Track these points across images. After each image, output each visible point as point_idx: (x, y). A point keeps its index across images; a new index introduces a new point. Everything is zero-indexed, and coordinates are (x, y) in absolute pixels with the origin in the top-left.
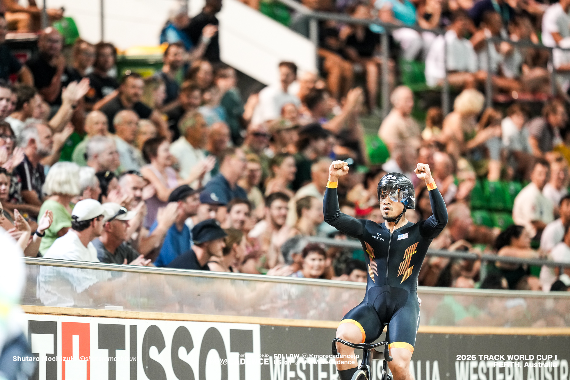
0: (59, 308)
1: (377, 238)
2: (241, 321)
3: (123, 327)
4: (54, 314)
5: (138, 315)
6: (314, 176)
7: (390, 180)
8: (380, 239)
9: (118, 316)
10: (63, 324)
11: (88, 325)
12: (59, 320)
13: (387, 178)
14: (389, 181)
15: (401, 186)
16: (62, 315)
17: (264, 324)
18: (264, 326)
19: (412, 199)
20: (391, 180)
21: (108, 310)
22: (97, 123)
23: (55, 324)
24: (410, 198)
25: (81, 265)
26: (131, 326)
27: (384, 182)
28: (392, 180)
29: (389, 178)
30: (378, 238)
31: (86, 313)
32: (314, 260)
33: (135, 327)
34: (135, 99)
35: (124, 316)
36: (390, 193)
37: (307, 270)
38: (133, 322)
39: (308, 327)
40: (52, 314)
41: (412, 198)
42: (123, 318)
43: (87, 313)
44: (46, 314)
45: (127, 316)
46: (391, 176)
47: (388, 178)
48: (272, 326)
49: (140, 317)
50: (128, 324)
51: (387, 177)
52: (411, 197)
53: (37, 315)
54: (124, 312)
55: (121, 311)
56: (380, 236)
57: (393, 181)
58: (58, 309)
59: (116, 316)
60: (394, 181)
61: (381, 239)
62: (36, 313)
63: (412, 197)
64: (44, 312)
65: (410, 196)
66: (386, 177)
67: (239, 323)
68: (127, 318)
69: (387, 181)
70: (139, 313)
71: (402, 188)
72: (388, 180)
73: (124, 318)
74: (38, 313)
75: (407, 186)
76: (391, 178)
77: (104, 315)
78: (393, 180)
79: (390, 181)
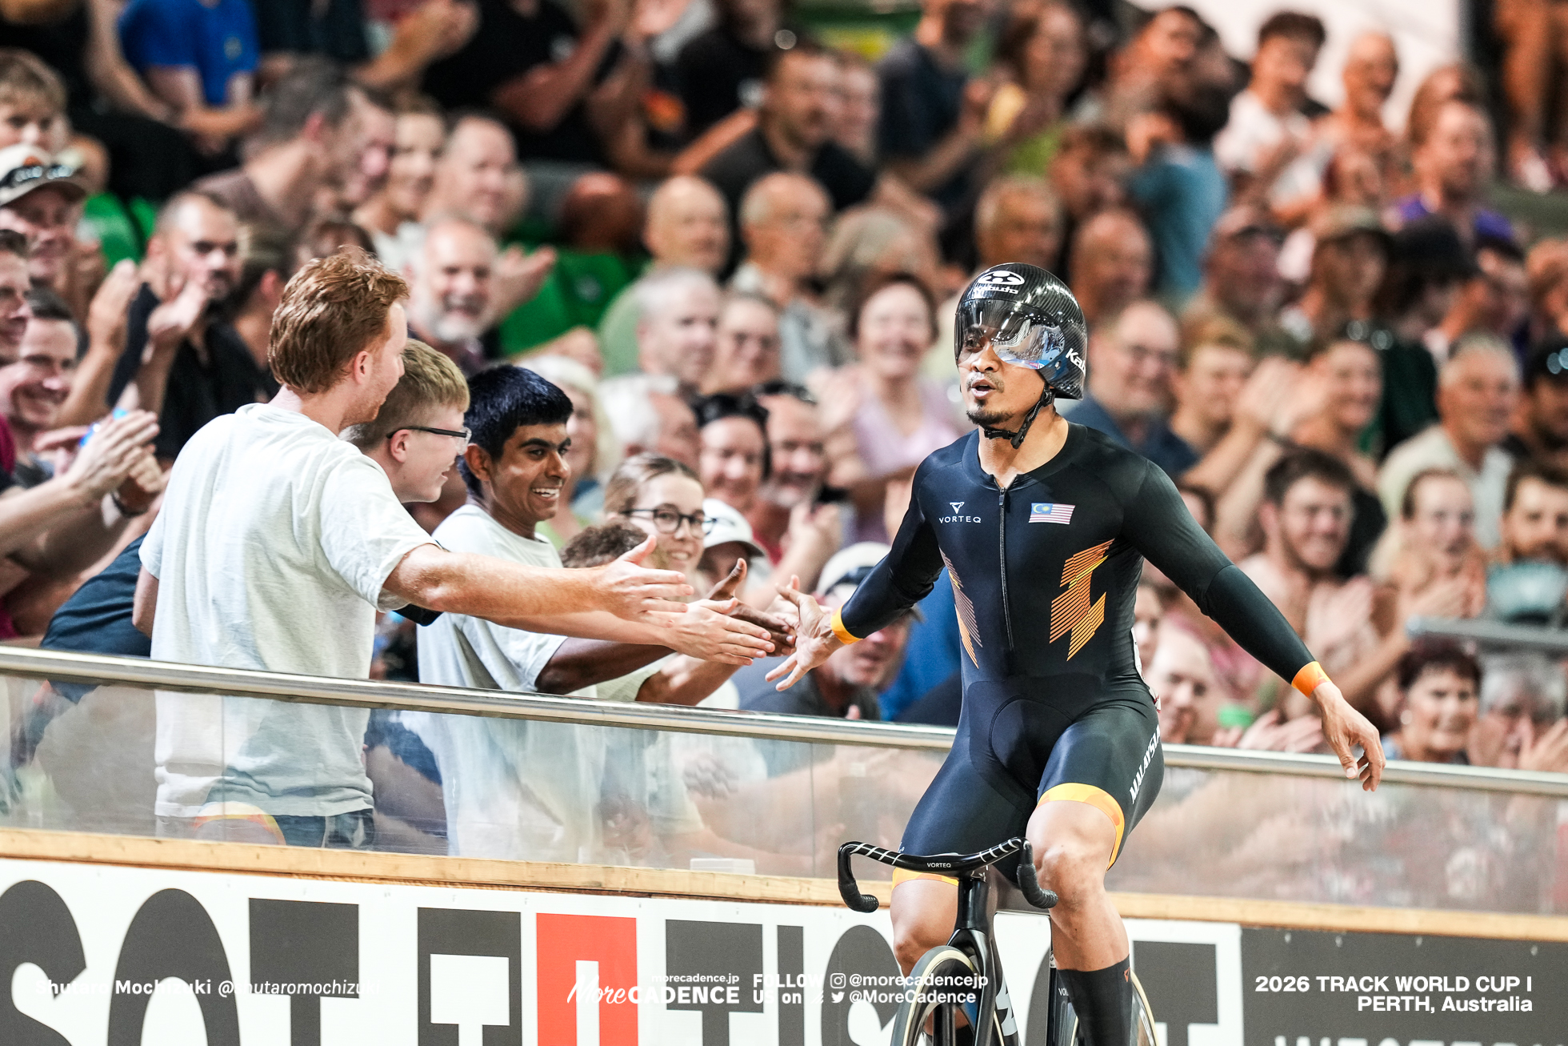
0: (528, 863)
1: (954, 519)
2: (1173, 911)
3: (757, 930)
4: (509, 886)
5: (809, 889)
6: (1445, 403)
7: (1000, 286)
8: (964, 519)
9: (737, 894)
10: (543, 920)
11: (631, 923)
12: (529, 907)
13: (991, 280)
14: (997, 289)
15: (1040, 312)
16: (539, 888)
17: (1254, 924)
18: (1256, 928)
19: (1075, 362)
20: (1005, 286)
21: (702, 874)
22: (689, 220)
23: (512, 920)
24: (1067, 356)
25: (603, 713)
26: (781, 929)
27: (978, 293)
28: (1008, 289)
29: (999, 281)
30: (958, 519)
31: (623, 881)
32: (1440, 694)
33: (798, 931)
34: (814, 134)
35: (756, 895)
36: (998, 336)
37: (1413, 732)
38: (790, 916)
39: (1410, 936)
40: (503, 886)
41: (1075, 357)
42: (752, 901)
43: (626, 883)
44: (480, 885)
45: (769, 893)
46: (1006, 273)
47: (996, 281)
48: (1284, 929)
49: (815, 897)
50: (770, 920)
51: (992, 275)
52: (1070, 354)
53: (450, 890)
54: (757, 879)
55: (746, 877)
56: (963, 511)
57: (1011, 291)
58: (525, 867)
59: (730, 893)
60: (1016, 292)
61: (968, 518)
62: (445, 883)
63: (1076, 354)
64: (474, 878)
65: (1066, 351)
66: (990, 277)
67: (1166, 918)
68: (768, 901)
69: (989, 288)
70: (809, 882)
71: (1042, 319)
72: (994, 285)
73: (759, 901)
74: (452, 883)
75: (1060, 313)
76: (1005, 279)
77: (687, 891)
78: (1011, 286)
79: (1002, 290)
